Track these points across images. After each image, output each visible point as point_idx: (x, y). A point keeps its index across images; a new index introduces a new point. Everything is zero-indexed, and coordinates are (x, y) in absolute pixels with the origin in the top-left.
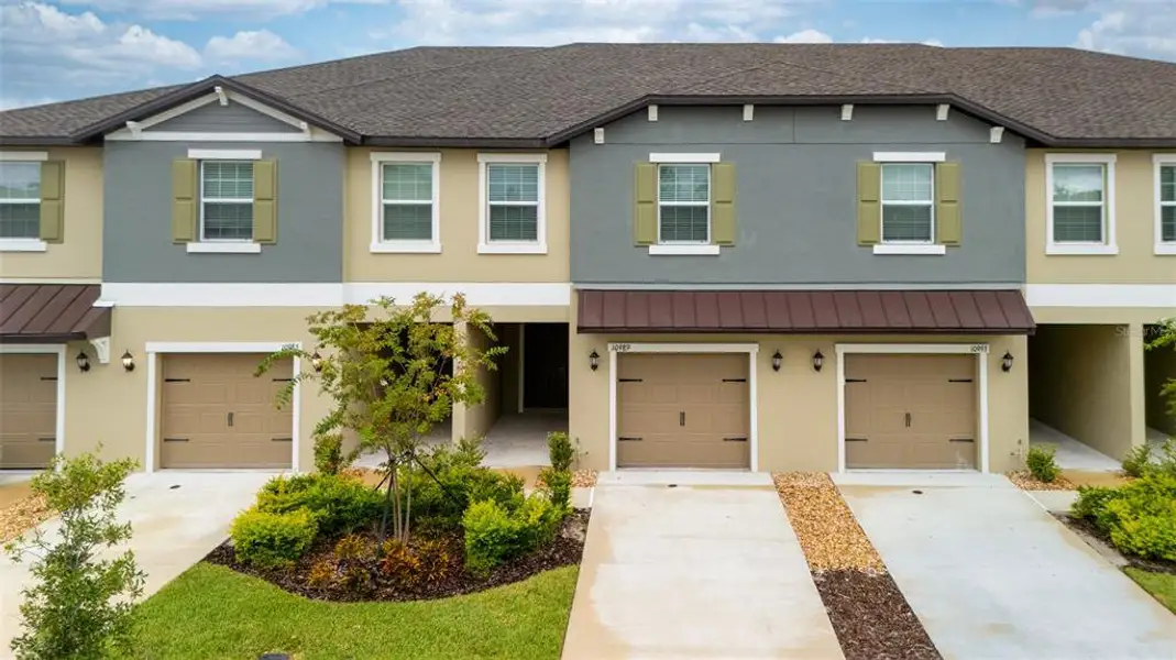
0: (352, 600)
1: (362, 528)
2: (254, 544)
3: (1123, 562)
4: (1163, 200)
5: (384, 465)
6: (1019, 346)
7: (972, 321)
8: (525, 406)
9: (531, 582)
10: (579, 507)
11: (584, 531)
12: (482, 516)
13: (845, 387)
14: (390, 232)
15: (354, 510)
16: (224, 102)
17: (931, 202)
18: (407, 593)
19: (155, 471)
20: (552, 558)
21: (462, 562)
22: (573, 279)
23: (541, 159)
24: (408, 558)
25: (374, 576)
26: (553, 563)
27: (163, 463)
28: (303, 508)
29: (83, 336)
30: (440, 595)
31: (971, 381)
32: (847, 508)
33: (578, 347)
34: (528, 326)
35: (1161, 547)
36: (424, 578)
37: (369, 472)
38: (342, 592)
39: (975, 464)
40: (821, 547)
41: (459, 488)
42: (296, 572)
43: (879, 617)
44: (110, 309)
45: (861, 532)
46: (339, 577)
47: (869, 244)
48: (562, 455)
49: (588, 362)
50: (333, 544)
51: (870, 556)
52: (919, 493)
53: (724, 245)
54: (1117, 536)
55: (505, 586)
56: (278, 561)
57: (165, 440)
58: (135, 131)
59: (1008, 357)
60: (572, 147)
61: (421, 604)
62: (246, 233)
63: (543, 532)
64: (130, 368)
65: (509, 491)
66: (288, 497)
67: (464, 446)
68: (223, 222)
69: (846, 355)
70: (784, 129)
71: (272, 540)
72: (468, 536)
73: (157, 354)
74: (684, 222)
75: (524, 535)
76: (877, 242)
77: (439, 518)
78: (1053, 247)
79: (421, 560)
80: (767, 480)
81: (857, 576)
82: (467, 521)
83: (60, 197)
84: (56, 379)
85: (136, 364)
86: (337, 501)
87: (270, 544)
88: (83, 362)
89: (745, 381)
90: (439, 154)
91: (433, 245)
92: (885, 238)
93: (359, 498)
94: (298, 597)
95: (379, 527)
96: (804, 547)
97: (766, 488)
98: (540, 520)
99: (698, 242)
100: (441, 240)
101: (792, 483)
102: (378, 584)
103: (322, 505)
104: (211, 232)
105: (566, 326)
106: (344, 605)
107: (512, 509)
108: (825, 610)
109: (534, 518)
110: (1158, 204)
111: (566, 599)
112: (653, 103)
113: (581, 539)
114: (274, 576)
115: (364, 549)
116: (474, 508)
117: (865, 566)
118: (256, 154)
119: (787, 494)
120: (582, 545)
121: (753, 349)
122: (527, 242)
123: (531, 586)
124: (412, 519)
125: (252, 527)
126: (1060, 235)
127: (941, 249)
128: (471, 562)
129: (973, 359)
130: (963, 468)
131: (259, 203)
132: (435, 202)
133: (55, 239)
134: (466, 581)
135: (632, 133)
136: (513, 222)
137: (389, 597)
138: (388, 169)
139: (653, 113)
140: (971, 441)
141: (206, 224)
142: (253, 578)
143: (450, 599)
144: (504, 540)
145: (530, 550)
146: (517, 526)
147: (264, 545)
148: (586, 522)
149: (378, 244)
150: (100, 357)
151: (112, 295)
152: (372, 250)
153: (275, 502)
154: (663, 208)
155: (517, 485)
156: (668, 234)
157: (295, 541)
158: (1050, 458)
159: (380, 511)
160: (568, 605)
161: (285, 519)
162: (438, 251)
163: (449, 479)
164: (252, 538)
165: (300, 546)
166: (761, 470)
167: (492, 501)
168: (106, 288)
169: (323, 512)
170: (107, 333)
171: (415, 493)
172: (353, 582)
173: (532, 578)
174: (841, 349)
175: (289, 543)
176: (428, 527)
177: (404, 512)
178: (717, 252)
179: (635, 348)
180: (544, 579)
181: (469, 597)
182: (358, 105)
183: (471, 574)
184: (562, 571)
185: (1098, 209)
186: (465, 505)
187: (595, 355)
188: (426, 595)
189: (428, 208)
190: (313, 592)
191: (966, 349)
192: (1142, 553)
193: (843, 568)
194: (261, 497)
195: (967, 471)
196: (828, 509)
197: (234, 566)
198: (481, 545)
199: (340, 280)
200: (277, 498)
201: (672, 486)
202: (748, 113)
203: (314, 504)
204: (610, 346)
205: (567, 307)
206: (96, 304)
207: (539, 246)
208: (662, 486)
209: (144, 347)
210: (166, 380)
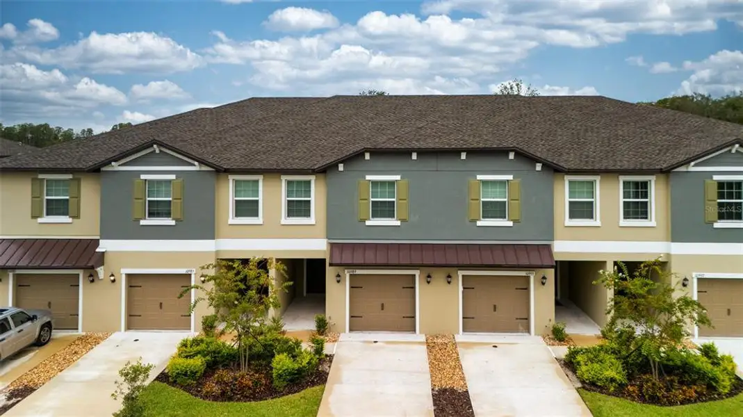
0: (222, 401)
1: (227, 365)
2: (178, 374)
3: (579, 385)
4: (624, 198)
5: (235, 337)
6: (550, 273)
7: (524, 261)
8: (307, 292)
9: (302, 393)
10: (329, 353)
11: (330, 367)
12: (281, 362)
13: (463, 292)
14: (238, 213)
15: (222, 356)
16: (157, 151)
17: (506, 200)
18: (247, 398)
19: (125, 331)
20: (313, 381)
21: (272, 382)
22: (328, 238)
23: (312, 178)
24: (247, 382)
25: (232, 390)
26: (313, 384)
27: (129, 327)
28: (199, 356)
29: (93, 268)
30: (261, 399)
31: (527, 289)
32: (458, 355)
33: (330, 273)
34: (308, 260)
35: (595, 379)
36: (254, 391)
37: (229, 340)
38: (218, 397)
39: (528, 330)
40: (440, 376)
41: (271, 345)
42: (197, 387)
43: (457, 412)
44: (103, 253)
45: (461, 368)
46: (216, 389)
47: (474, 221)
48: (322, 326)
49: (335, 280)
50: (214, 373)
51: (461, 381)
52: (496, 347)
53: (403, 221)
54: (579, 372)
55: (290, 395)
56: (189, 381)
57: (130, 316)
58: (115, 166)
59: (544, 278)
60: (328, 172)
61: (253, 403)
62: (168, 215)
63: (309, 369)
64: (114, 281)
65: (294, 349)
66: (191, 349)
67: (274, 320)
68: (157, 210)
69: (463, 276)
70: (432, 164)
71: (186, 372)
72: (274, 371)
73: (126, 274)
74: (383, 209)
75: (300, 371)
76: (479, 220)
77: (261, 361)
78: (569, 222)
79: (253, 383)
80: (423, 338)
81: (453, 391)
82: (274, 365)
83: (78, 197)
84: (78, 286)
85: (116, 279)
86: (214, 352)
87: (185, 374)
88: (91, 279)
89: (413, 288)
90: (262, 176)
91: (258, 220)
92: (483, 217)
93: (224, 351)
94: (198, 399)
95: (234, 364)
96: (432, 376)
97: (420, 343)
98: (307, 363)
99: (390, 219)
100: (263, 217)
101: (435, 341)
102: (234, 393)
103: (207, 355)
104: (151, 214)
105: (324, 260)
106: (219, 403)
107: (294, 357)
108: (433, 408)
109: (305, 362)
110: (622, 200)
111: (317, 402)
112: (367, 151)
113: (327, 371)
114: (187, 388)
115: (228, 376)
116: (278, 357)
117: (458, 387)
118: (173, 177)
119: (430, 346)
120: (328, 374)
121: (417, 273)
122: (305, 218)
123: (303, 395)
124: (249, 361)
125: (178, 366)
126: (572, 216)
127: (510, 224)
128: (276, 383)
129: (527, 279)
130: (522, 332)
131: (175, 201)
132: (260, 198)
133: (76, 216)
134: (272, 392)
135: (357, 166)
136: (298, 208)
137: (239, 400)
138: (237, 182)
139: (367, 156)
140: (526, 319)
141: (149, 210)
142: (178, 389)
143: (266, 401)
144: (290, 374)
145: (303, 377)
146: (296, 366)
147: (183, 375)
148: (331, 362)
149: (233, 220)
150: (99, 276)
151: (105, 246)
152: (229, 223)
153: (186, 352)
154: (373, 202)
155: (298, 344)
156: (376, 214)
157: (197, 372)
158: (563, 329)
159: (234, 357)
160: (318, 405)
161: (191, 361)
162: (262, 223)
163: (266, 340)
164: (177, 371)
165: (198, 374)
166: (420, 333)
167: (285, 354)
168: (101, 242)
169: (208, 358)
170: (103, 264)
171: (250, 348)
172: (223, 393)
173: (303, 391)
174: (461, 273)
175: (194, 373)
176: (256, 366)
177: (245, 357)
178: (399, 224)
179: (359, 272)
180: (309, 392)
181: (274, 400)
182: (222, 146)
183: (275, 389)
184: (317, 388)
185: (592, 203)
186: (273, 356)
187: (338, 276)
188: (255, 399)
189: (257, 201)
190: (206, 397)
191: (523, 273)
192: (587, 381)
193: (448, 387)
194: (179, 349)
195: (525, 334)
196: (448, 355)
197: (169, 383)
198: (280, 376)
199: (213, 238)
200: (187, 349)
201: (375, 342)
202: (414, 156)
203: (203, 353)
204: (346, 271)
205: (325, 251)
206: (97, 250)
207: (311, 220)
208: (370, 342)
209: (120, 271)
210: (130, 286)
